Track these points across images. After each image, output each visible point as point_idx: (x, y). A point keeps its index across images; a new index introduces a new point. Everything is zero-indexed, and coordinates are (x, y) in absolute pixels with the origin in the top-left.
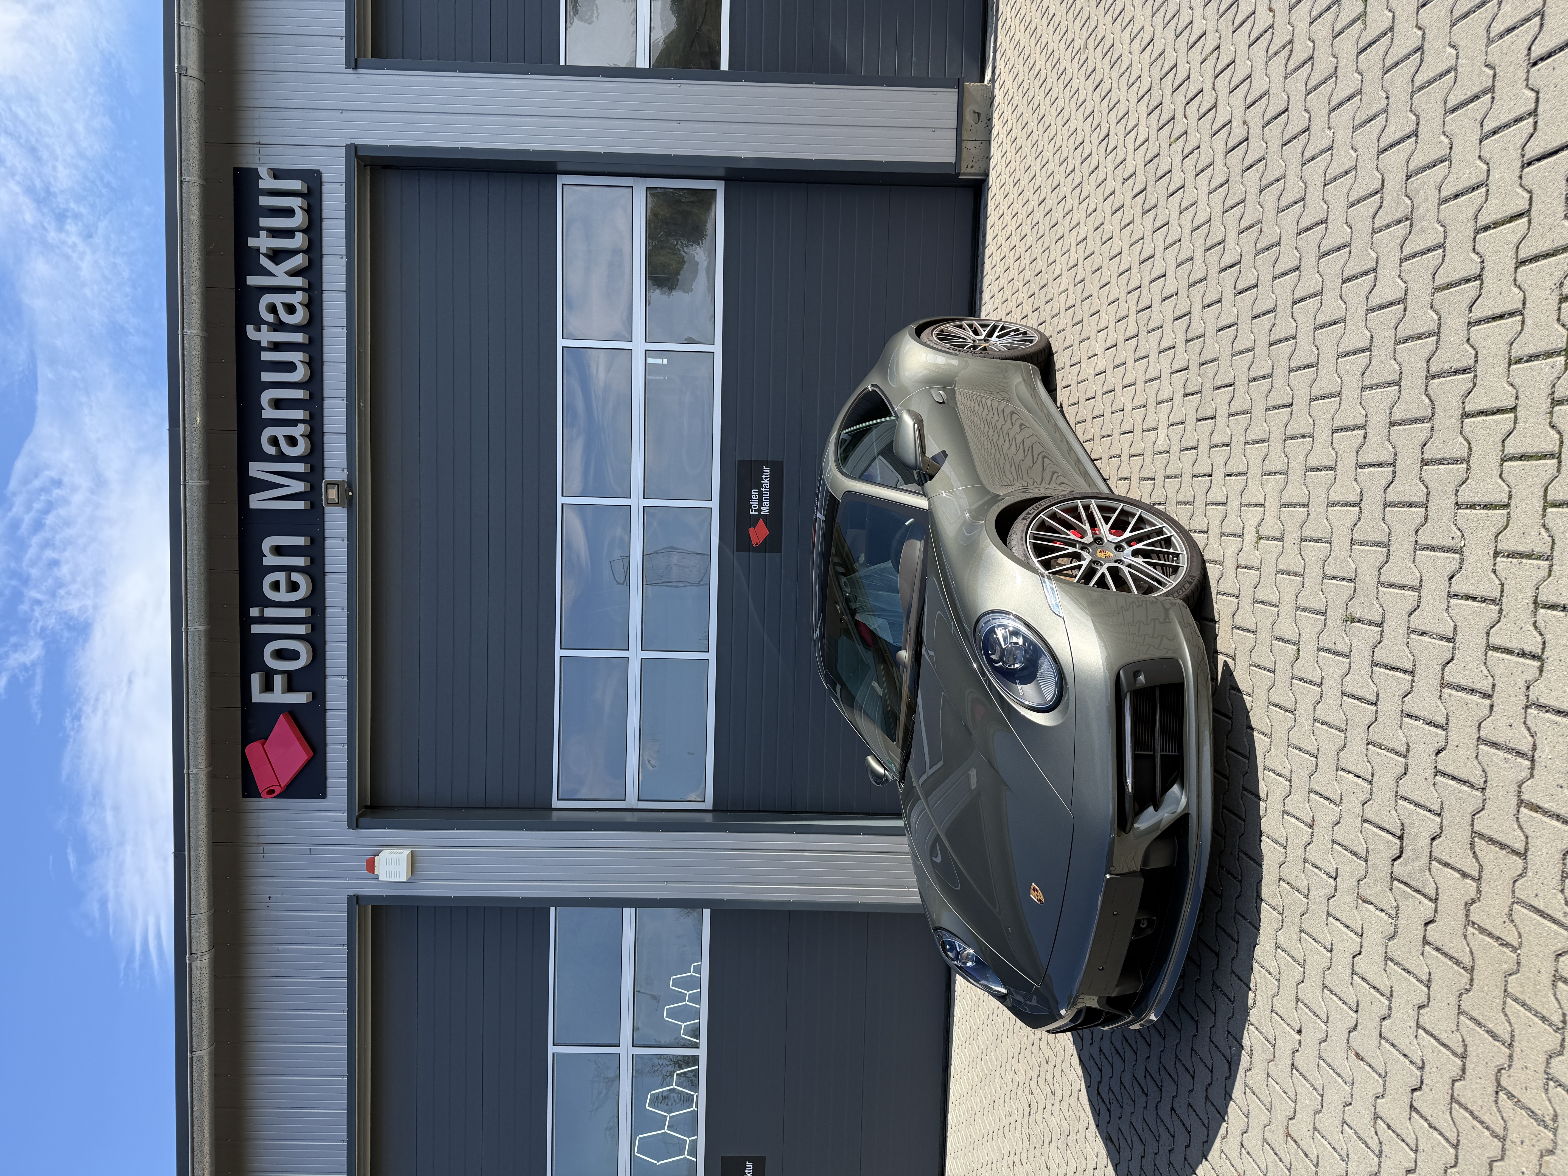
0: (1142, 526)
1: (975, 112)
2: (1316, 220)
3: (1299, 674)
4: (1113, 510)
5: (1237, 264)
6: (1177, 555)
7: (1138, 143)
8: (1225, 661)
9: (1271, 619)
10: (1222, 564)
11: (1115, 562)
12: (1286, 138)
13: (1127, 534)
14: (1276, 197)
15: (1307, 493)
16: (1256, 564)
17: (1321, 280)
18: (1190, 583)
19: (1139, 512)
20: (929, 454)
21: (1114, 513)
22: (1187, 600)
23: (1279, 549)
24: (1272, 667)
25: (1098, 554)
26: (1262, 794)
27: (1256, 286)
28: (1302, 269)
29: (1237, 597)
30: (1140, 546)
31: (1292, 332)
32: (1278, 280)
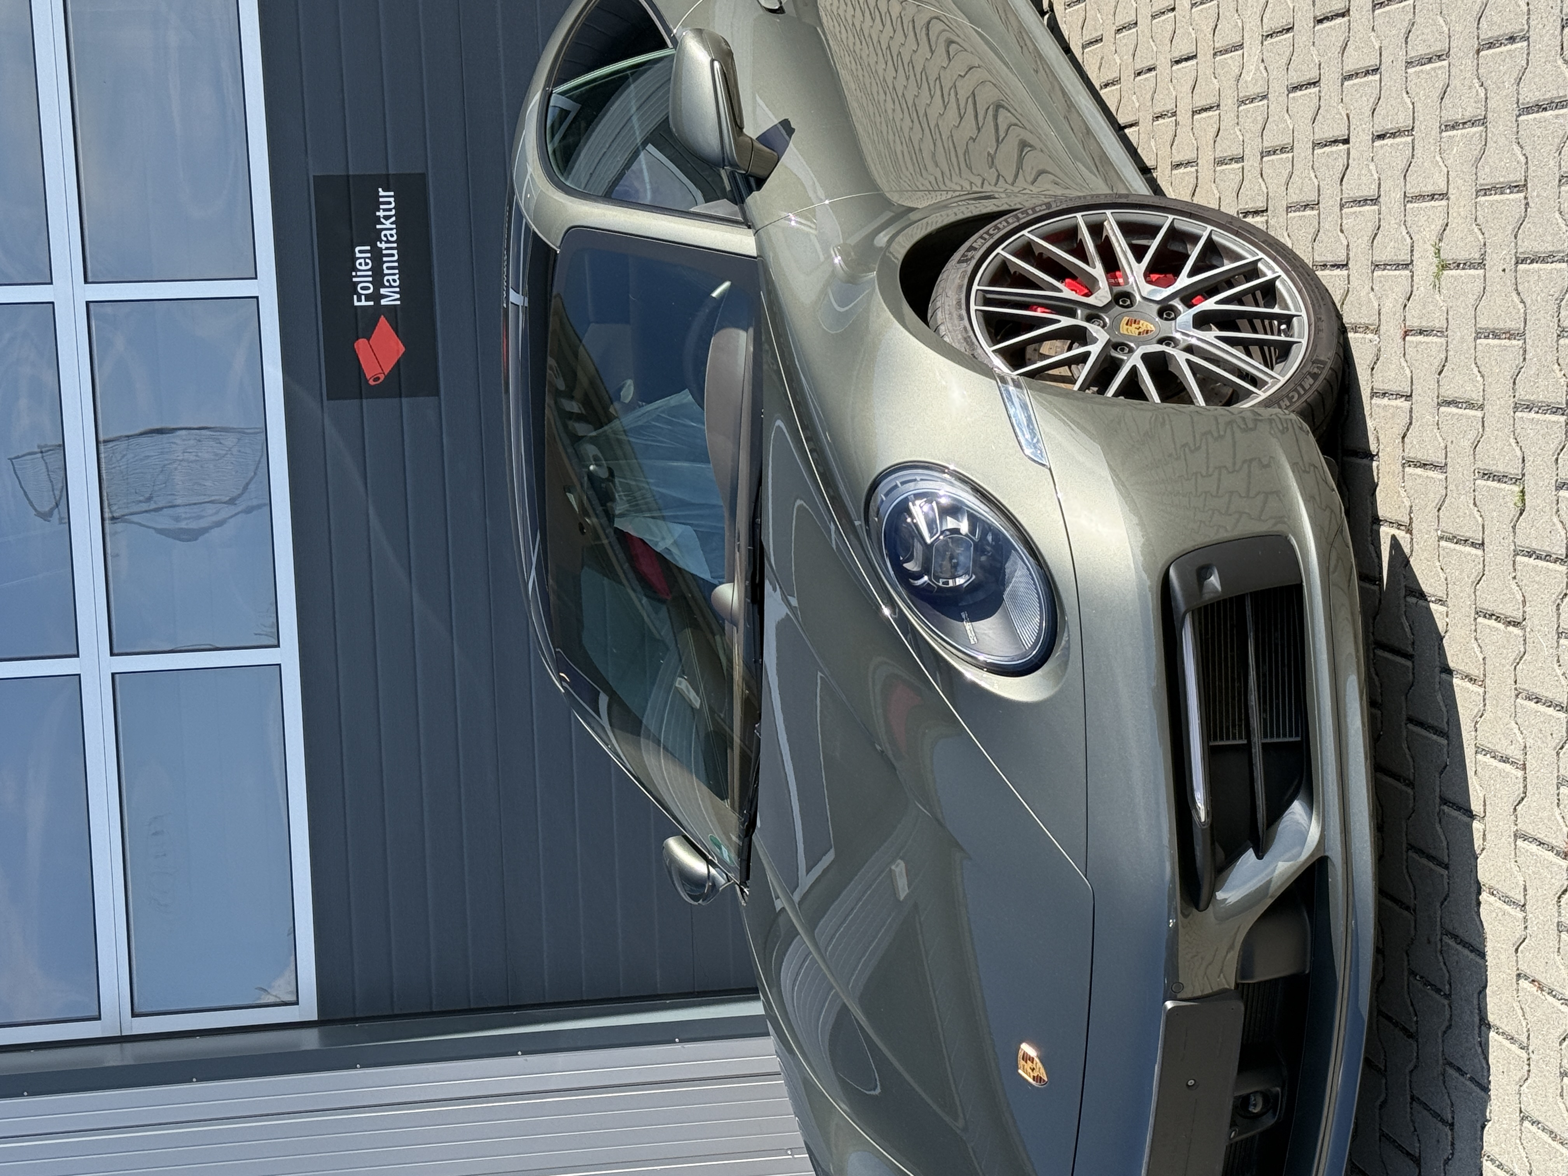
0: (1215, 263)
3: (1527, 543)
4: (1152, 230)
6: (1288, 320)
8: (1394, 538)
9: (1472, 435)
10: (1377, 331)
11: (1160, 341)
13: (1184, 281)
16: (1438, 323)
18: (1315, 376)
19: (1205, 231)
20: (752, 131)
21: (1154, 237)
22: (1308, 414)
23: (1478, 285)
24: (1478, 538)
25: (1124, 329)
26: (1476, 806)
29: (1409, 397)
30: (1210, 304)
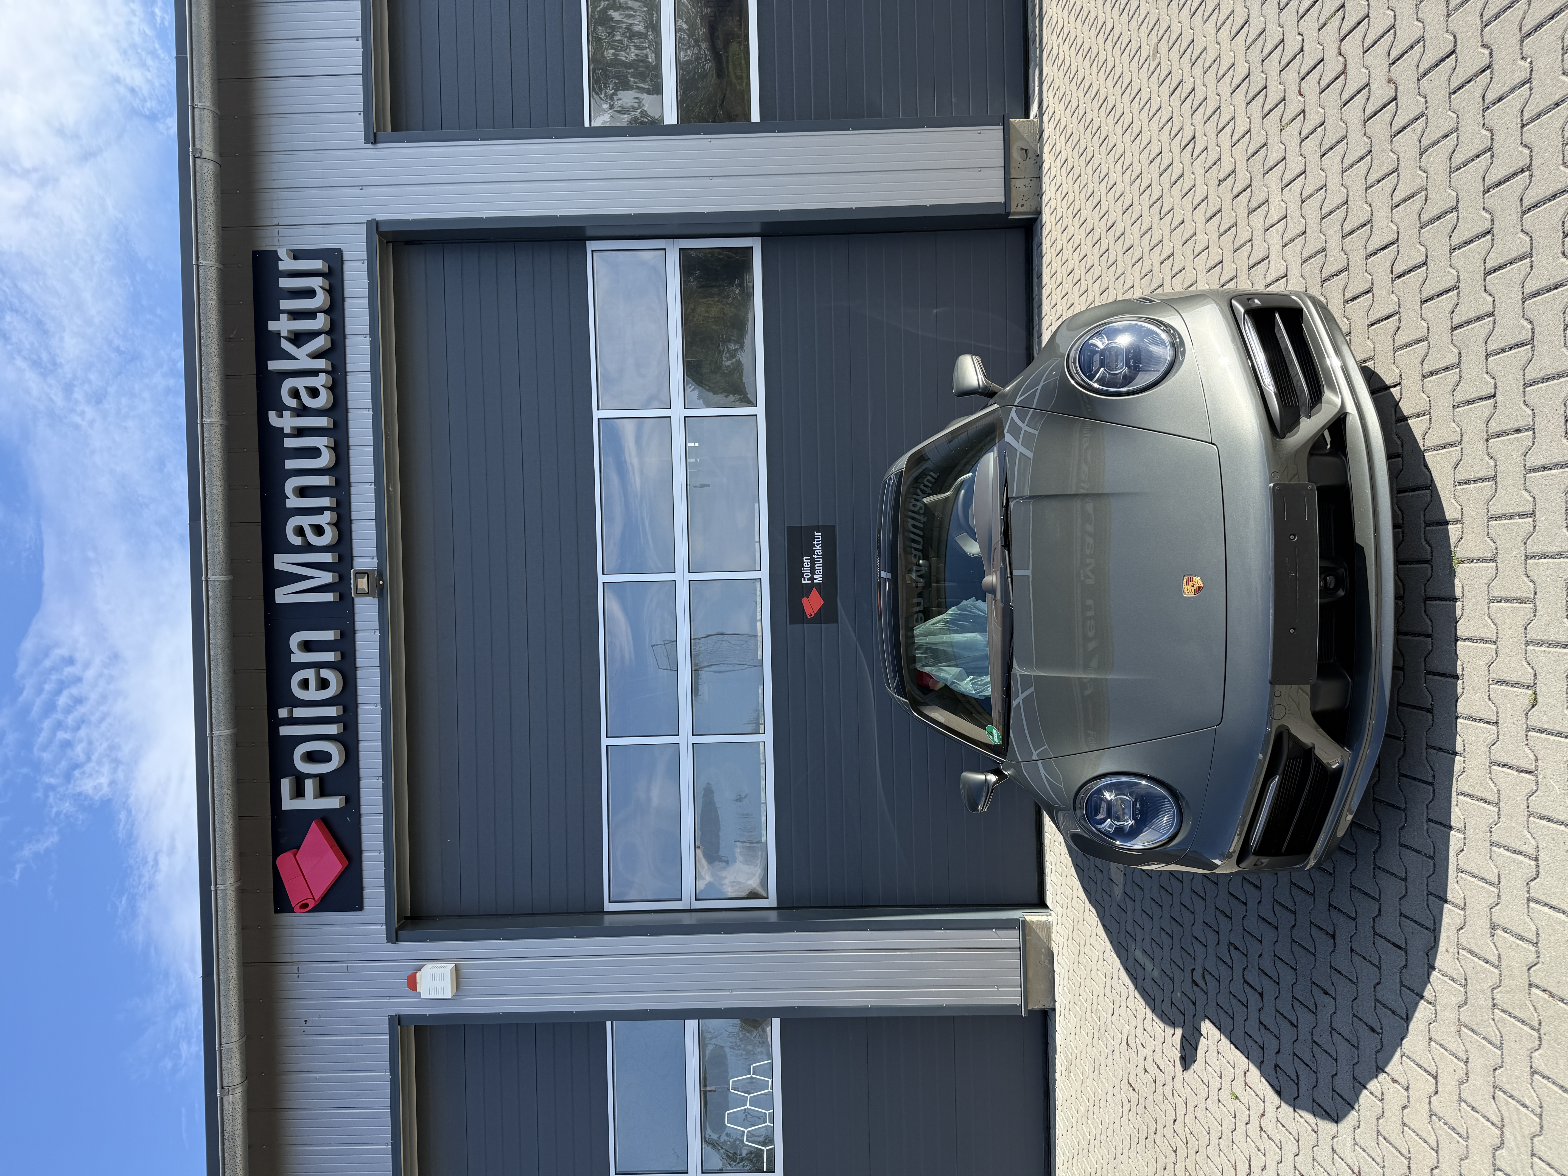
1: (1022, 149)
2: (1512, 170)
5: (1393, 243)
7: (1235, 138)
9: (1486, 659)
12: (1455, 84)
14: (1447, 155)
15: (1531, 499)
17: (1528, 239)
23: (1491, 572)
27: (1425, 264)
28: (1495, 231)
31: (1489, 308)
32: (1457, 252)
